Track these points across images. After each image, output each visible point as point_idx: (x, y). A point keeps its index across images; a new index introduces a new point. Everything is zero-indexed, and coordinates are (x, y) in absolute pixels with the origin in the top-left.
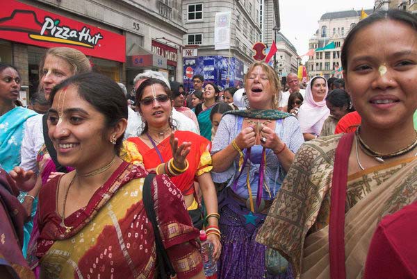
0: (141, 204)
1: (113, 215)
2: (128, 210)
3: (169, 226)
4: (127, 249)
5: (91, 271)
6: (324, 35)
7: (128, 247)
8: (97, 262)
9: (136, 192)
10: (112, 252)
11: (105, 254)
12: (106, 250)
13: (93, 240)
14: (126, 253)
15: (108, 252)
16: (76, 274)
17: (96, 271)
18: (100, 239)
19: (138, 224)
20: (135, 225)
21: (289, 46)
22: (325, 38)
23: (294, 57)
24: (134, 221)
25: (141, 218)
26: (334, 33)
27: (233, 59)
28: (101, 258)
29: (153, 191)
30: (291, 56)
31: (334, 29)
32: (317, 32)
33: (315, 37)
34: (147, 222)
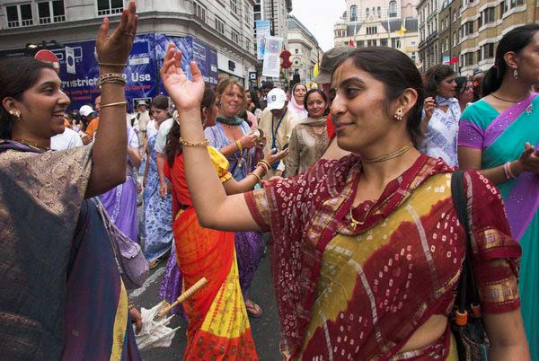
0: (451, 202)
1: (414, 211)
2: (433, 206)
3: (486, 232)
4: (431, 252)
5: (381, 276)
6: (353, 19)
7: (433, 251)
8: (390, 264)
9: (443, 188)
10: (411, 252)
11: (402, 254)
12: (403, 250)
13: (385, 237)
14: (429, 258)
15: (406, 252)
16: (359, 279)
17: (388, 275)
18: (394, 237)
19: (446, 225)
20: (442, 225)
21: (308, 35)
22: (355, 22)
23: (314, 50)
24: (442, 221)
25: (451, 218)
26: (367, 14)
27: (189, 39)
28: (397, 259)
29: (466, 186)
30: (310, 49)
31: (368, 10)
32: (345, 15)
33: (342, 21)
34: (458, 224)
